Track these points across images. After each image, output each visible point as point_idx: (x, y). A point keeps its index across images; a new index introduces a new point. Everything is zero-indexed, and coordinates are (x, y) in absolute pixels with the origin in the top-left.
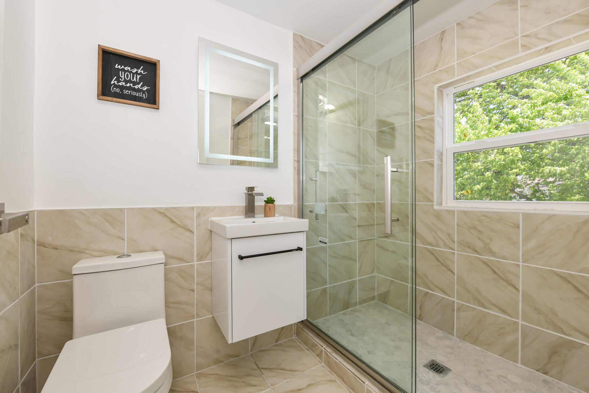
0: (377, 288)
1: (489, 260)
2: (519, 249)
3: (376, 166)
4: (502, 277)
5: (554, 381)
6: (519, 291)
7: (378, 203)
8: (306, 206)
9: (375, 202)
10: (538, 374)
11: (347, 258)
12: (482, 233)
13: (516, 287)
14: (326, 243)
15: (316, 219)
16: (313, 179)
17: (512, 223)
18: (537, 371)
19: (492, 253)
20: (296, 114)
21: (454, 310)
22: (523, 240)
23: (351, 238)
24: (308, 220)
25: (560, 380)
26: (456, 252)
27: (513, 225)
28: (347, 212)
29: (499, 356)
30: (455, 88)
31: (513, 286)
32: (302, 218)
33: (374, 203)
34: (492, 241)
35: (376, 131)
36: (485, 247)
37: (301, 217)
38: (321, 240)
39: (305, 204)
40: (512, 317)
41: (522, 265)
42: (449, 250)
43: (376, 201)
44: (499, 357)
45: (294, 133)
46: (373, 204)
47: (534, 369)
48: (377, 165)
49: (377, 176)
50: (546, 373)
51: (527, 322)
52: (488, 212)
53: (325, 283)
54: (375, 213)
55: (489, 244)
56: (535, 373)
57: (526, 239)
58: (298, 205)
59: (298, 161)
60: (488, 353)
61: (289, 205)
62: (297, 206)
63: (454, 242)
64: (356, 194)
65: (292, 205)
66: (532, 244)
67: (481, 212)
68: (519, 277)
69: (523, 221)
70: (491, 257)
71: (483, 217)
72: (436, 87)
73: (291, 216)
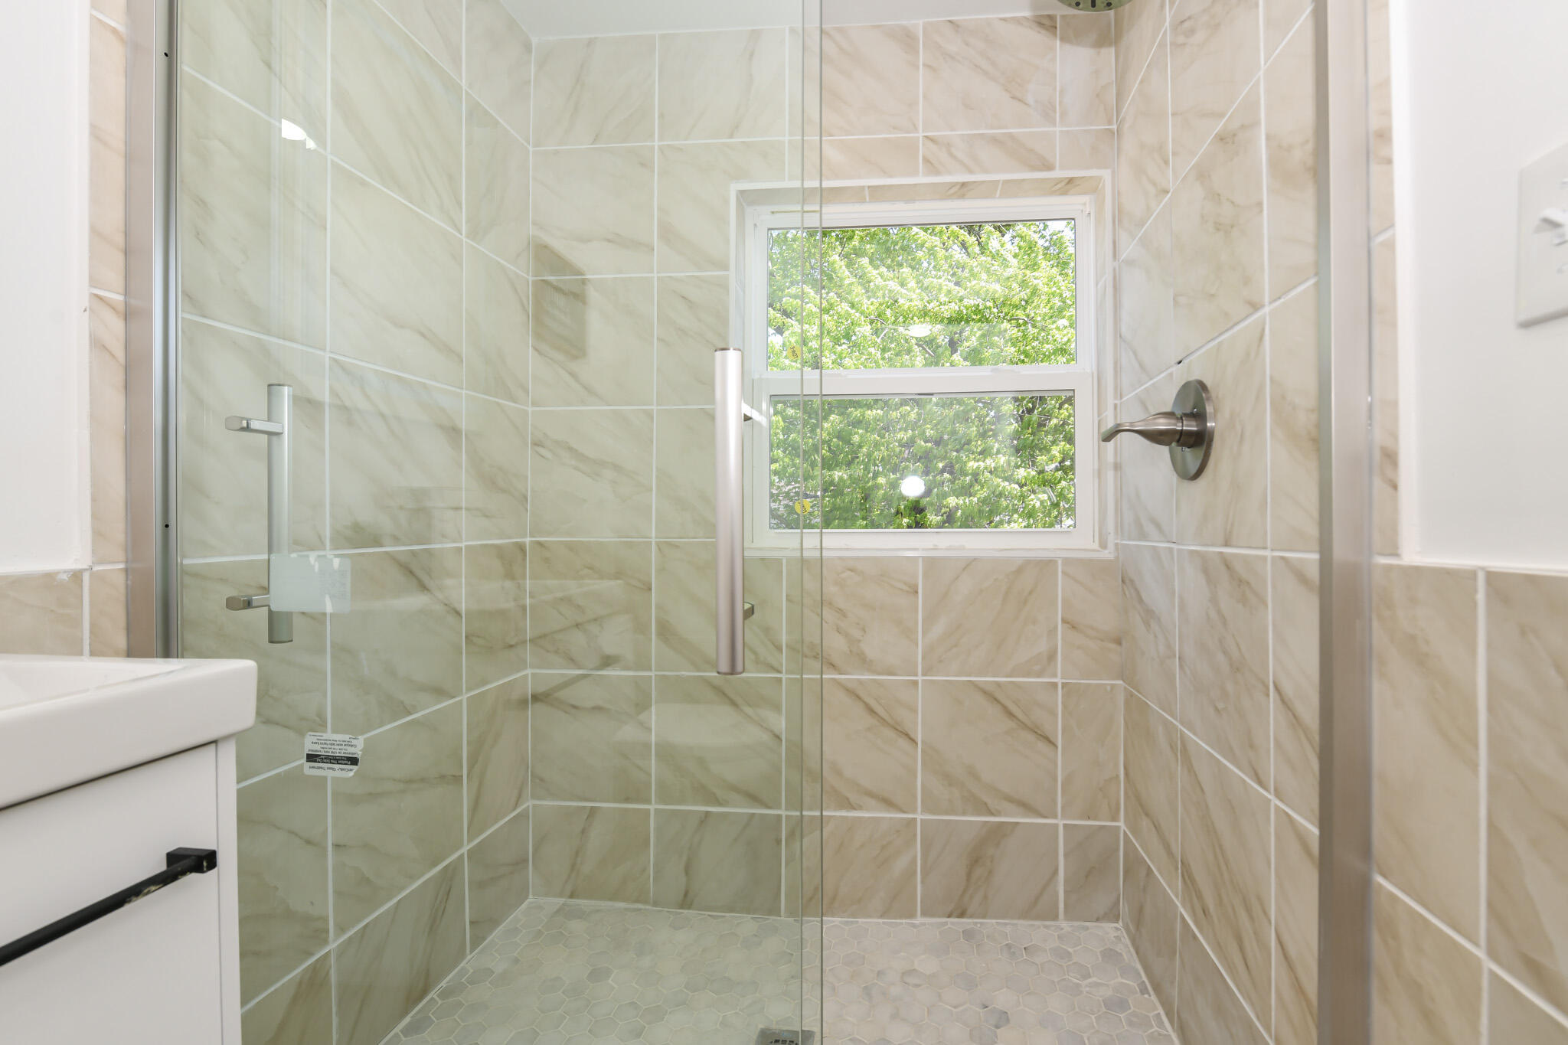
0: (535, 851)
1: (860, 682)
2: (917, 645)
3: (530, 409)
4: (884, 720)
5: (976, 923)
6: (916, 743)
7: (540, 544)
8: (196, 574)
9: (528, 540)
10: (952, 923)
11: (423, 780)
12: (845, 616)
13: (912, 736)
14: (354, 761)
15: (271, 641)
16: (255, 425)
17: (905, 583)
18: (949, 917)
19: (864, 662)
20: (116, 21)
21: (779, 842)
22: (924, 621)
23: (440, 692)
24: (249, 665)
25: (984, 917)
26: (784, 676)
27: (905, 588)
28: (423, 588)
29: (881, 917)
30: (773, 213)
31: (907, 735)
32: (167, 653)
33: (525, 543)
34: (865, 632)
35: (531, 279)
36: (851, 651)
37: (157, 644)
38: (317, 747)
39: (186, 562)
40: (904, 812)
41: (923, 680)
42: (767, 672)
43: (531, 536)
44: (881, 921)
45: (96, 134)
46: (521, 548)
47: (943, 916)
48: (534, 404)
49: (537, 444)
50: (962, 915)
51: (934, 813)
52: (858, 559)
53: (320, 936)
54: (528, 582)
55: (859, 641)
56: (946, 923)
57: (930, 619)
58: (126, 570)
59: (132, 314)
60: (857, 922)
61: (49, 576)
62: (120, 580)
63: (779, 649)
64: (461, 508)
65: (77, 575)
66: (939, 628)
67: (841, 558)
68: (916, 712)
69: (925, 575)
70: (863, 675)
71: (849, 573)
72: (735, 187)
73: (73, 649)
